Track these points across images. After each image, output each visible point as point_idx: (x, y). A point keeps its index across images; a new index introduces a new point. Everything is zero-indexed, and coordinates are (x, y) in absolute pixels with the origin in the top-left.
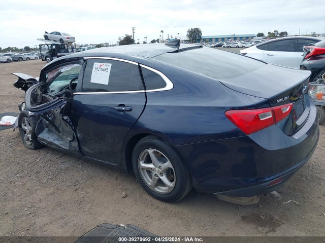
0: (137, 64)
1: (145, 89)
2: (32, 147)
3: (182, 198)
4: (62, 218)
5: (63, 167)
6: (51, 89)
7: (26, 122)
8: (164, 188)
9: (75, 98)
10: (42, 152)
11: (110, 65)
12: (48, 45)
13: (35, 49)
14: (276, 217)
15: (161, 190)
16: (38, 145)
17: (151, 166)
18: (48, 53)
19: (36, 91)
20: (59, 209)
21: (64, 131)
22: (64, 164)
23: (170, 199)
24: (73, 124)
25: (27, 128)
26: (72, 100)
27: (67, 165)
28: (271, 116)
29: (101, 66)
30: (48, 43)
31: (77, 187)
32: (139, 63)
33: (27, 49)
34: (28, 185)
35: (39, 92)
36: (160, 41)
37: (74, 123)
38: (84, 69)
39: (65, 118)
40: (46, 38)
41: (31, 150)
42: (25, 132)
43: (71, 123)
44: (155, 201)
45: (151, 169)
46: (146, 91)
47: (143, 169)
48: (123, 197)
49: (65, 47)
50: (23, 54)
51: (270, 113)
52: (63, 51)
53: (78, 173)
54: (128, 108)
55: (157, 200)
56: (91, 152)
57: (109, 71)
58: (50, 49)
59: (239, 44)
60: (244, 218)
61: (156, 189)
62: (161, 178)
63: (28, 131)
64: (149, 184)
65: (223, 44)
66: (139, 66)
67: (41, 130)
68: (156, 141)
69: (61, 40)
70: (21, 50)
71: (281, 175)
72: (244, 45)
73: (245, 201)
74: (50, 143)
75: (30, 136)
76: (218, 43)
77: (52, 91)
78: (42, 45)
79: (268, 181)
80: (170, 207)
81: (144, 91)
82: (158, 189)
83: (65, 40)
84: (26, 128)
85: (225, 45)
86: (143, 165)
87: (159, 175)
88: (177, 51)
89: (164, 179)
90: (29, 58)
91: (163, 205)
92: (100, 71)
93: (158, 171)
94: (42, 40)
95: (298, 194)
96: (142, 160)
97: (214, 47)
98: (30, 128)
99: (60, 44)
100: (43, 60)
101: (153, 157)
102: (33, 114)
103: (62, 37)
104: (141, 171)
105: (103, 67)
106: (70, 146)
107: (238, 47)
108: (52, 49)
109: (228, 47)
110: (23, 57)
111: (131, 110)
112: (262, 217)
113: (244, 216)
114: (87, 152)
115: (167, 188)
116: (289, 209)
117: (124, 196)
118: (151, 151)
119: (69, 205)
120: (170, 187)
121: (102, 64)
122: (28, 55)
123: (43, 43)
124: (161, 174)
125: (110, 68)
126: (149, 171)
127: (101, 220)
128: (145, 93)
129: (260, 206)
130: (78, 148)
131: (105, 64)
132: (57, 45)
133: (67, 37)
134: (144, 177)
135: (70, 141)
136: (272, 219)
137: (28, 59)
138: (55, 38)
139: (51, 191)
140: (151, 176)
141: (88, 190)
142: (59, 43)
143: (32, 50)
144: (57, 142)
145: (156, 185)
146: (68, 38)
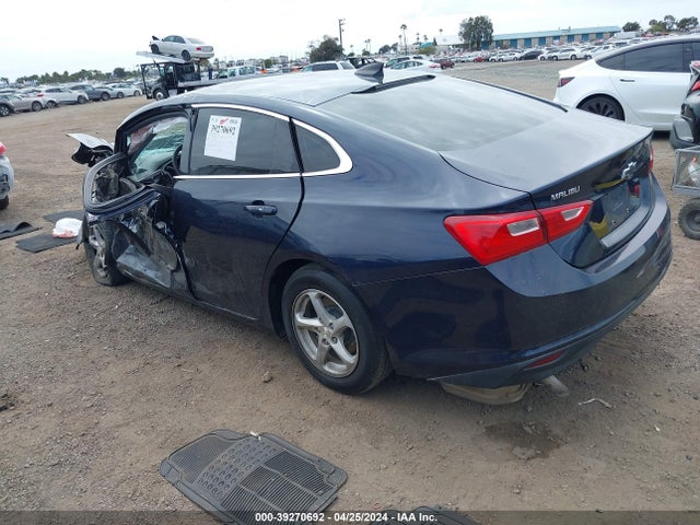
0: (287, 119)
1: (302, 171)
2: (108, 282)
3: (371, 387)
4: (147, 416)
5: (161, 320)
6: (139, 168)
7: (95, 231)
8: (339, 366)
9: (177, 186)
10: (126, 291)
11: (239, 120)
12: (158, 65)
13: (135, 74)
14: (557, 431)
15: (335, 370)
16: (120, 279)
17: (315, 322)
18: (159, 81)
19: (108, 173)
20: (143, 400)
21: (160, 251)
22: (163, 315)
23: (349, 387)
24: (175, 238)
25: (98, 244)
26: (172, 191)
27: (169, 317)
28: (537, 228)
29: (222, 121)
30: (158, 61)
31: (182, 360)
32: (290, 118)
33: (120, 73)
34: (93, 355)
35: (113, 175)
36: (399, 49)
37: (177, 235)
38: (193, 128)
39: (160, 225)
40: (155, 49)
41: (106, 288)
42: (96, 251)
43: (172, 237)
44: (324, 391)
45: (316, 328)
46: (304, 175)
47: (303, 328)
48: (265, 382)
49: (193, 68)
50: (110, 86)
51: (536, 220)
52: (189, 76)
53: (188, 333)
54: (268, 209)
55: (327, 390)
56: (209, 292)
57: (237, 132)
58: (163, 73)
59: (578, 52)
60: (491, 431)
61: (326, 368)
62: (333, 345)
63: (99, 250)
64: (313, 357)
65: (540, 53)
66: (291, 123)
67: (121, 248)
68: (321, 275)
69: (185, 54)
70: (109, 74)
71: (559, 347)
72: (589, 53)
73: (491, 396)
74: (139, 274)
75: (103, 259)
76: (528, 51)
77: (142, 171)
78: (145, 65)
79: (531, 357)
80: (351, 403)
81: (298, 175)
82: (330, 367)
83: (193, 53)
84: (96, 244)
85: (545, 53)
86: (300, 320)
87: (329, 340)
88: (372, 90)
89: (339, 348)
90: (121, 93)
91: (336, 399)
92: (221, 134)
93: (328, 334)
94: (146, 54)
95: (615, 386)
96: (299, 311)
97: (521, 59)
98: (103, 243)
99: (183, 62)
100: (148, 98)
101: (317, 304)
102: (96, 218)
103: (188, 46)
104: (298, 331)
105: (226, 124)
106: (173, 280)
107: (574, 58)
108: (167, 74)
109: (551, 58)
110: (109, 92)
111: (274, 213)
112: (527, 429)
113: (493, 427)
114: (204, 294)
115: (344, 367)
116: (586, 416)
117: (266, 379)
118: (313, 294)
119: (162, 393)
120: (349, 365)
121: (224, 118)
122: (121, 87)
123: (149, 60)
124: (334, 339)
125: (238, 126)
126: (314, 333)
127: (218, 422)
128: (302, 178)
129: (530, 409)
130: (186, 285)
131: (230, 118)
132: (176, 65)
133: (198, 46)
134: (304, 344)
135: (172, 272)
136: (546, 433)
137: (120, 95)
138: (172, 50)
139: (134, 366)
140: (316, 342)
141: (201, 367)
142: (181, 61)
143: (130, 74)
144: (151, 274)
145: (327, 360)
146: (198, 49)
